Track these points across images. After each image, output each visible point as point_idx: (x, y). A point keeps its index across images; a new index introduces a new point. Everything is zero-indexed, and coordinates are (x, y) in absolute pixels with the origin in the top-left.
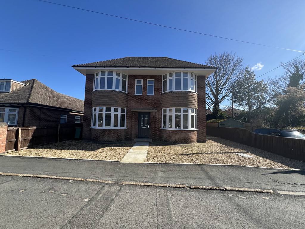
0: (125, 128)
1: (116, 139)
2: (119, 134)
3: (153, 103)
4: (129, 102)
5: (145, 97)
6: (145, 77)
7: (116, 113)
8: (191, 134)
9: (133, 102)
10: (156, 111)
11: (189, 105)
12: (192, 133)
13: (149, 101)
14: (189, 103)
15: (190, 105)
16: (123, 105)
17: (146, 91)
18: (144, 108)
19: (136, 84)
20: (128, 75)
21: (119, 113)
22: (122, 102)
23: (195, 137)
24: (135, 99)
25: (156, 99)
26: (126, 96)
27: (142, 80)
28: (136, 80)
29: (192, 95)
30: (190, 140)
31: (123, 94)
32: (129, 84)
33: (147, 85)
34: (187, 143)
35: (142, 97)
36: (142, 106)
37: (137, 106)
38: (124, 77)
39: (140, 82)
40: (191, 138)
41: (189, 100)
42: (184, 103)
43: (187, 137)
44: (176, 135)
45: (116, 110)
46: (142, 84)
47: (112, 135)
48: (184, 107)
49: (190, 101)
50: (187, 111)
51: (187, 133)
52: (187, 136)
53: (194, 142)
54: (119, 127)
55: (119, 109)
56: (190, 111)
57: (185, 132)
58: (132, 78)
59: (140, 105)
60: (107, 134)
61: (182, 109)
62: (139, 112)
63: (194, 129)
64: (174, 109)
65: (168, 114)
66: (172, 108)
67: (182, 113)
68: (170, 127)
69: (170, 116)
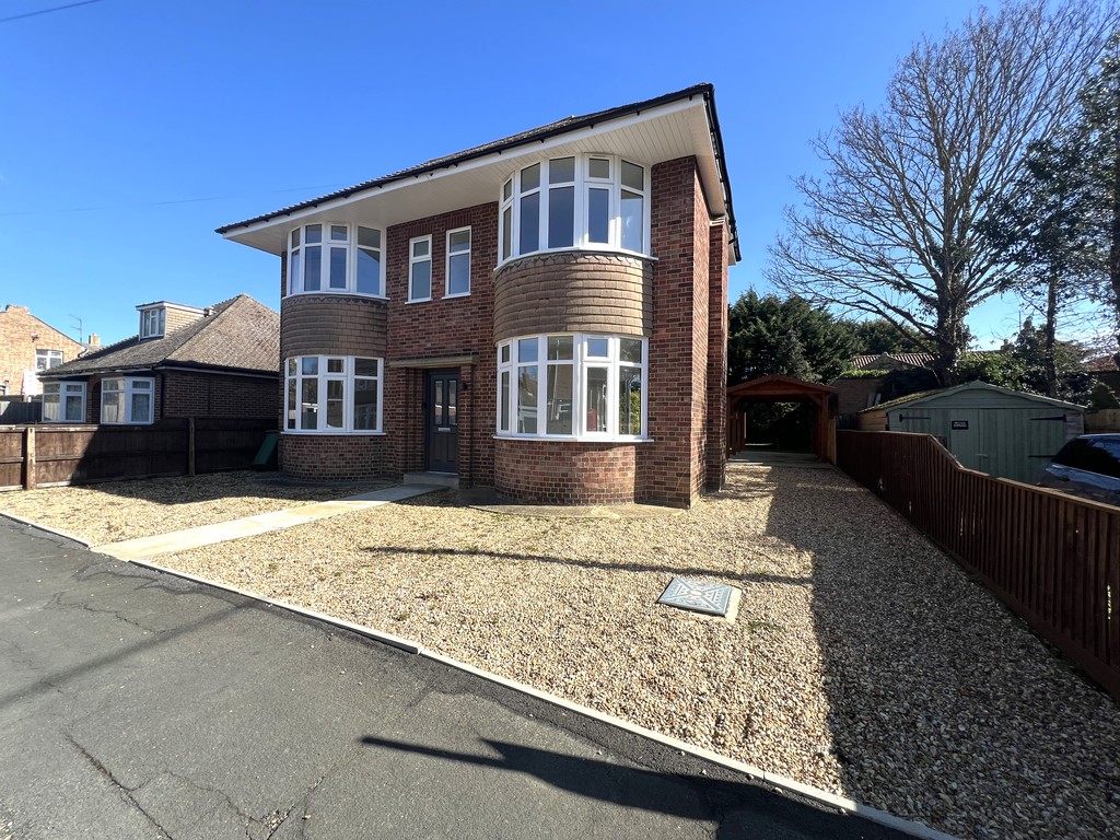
0: (379, 430)
1: (337, 471)
2: (349, 456)
3: (468, 330)
4: (390, 333)
5: (441, 307)
6: (436, 225)
7: (335, 376)
8: (586, 460)
9: (402, 332)
10: (469, 359)
11: (572, 319)
12: (595, 454)
13: (453, 323)
14: (576, 310)
15: (580, 319)
16: (362, 346)
17: (441, 282)
18: (435, 354)
19: (413, 259)
20: (388, 229)
21: (348, 377)
22: (357, 333)
23: (625, 476)
24: (409, 321)
25: (475, 309)
26: (374, 310)
27: (429, 238)
28: (412, 242)
29: (591, 267)
30: (577, 491)
31: (361, 303)
32: (392, 261)
33: (448, 254)
34: (563, 503)
35: (429, 307)
36: (429, 345)
37: (415, 346)
38: (368, 237)
39: (421, 249)
40: (587, 480)
41: (576, 293)
42: (548, 314)
43: (563, 475)
44: (518, 462)
45: (335, 366)
46: (428, 257)
47: (323, 455)
48: (546, 331)
49: (580, 301)
50: (566, 350)
51: (566, 454)
52: (564, 469)
53: (611, 498)
54: (348, 427)
55: (349, 362)
56: (581, 347)
57: (555, 449)
58: (400, 236)
59: (422, 342)
60: (306, 451)
61: (542, 341)
62: (427, 372)
63: (612, 433)
64: (513, 343)
65: (501, 367)
66: (509, 343)
67: (542, 363)
68: (505, 426)
69: (506, 376)
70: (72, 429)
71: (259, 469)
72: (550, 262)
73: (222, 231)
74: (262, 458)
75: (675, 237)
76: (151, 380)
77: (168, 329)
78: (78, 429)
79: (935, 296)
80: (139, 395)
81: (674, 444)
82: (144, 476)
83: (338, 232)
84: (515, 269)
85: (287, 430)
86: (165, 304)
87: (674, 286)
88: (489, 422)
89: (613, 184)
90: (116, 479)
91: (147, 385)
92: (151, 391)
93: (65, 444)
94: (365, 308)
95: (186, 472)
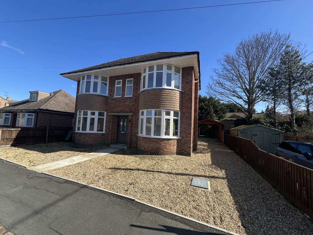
0: (104, 132)
1: (91, 143)
2: (95, 139)
3: (131, 106)
4: (109, 105)
5: (124, 99)
6: (124, 77)
7: (93, 117)
8: (164, 143)
9: (112, 105)
10: (131, 114)
11: (161, 106)
12: (166, 142)
13: (127, 104)
14: (163, 103)
15: (163, 106)
16: (101, 108)
17: (124, 93)
18: (121, 112)
19: (116, 86)
20: (110, 77)
21: (96, 117)
22: (100, 105)
23: (174, 147)
24: (114, 102)
25: (133, 100)
26: (105, 99)
27: (121, 81)
28: (116, 81)
29: (167, 93)
30: (161, 151)
31: (101, 97)
32: (110, 86)
33: (126, 85)
34: (158, 155)
35: (120, 99)
36: (120, 109)
37: (116, 109)
38: (104, 79)
39: (119, 83)
40: (164, 148)
41: (163, 99)
42: (155, 104)
43: (159, 147)
44: (145, 143)
45: (93, 114)
46: (121, 85)
47: (88, 139)
48: (154, 108)
49: (164, 101)
50: (160, 114)
51: (159, 141)
52: (158, 145)
53: (170, 153)
54: (95, 131)
55: (97, 113)
56: (164, 113)
57: (156, 140)
58: (113, 79)
59: (118, 108)
60: (82, 137)
61: (153, 111)
62: (118, 116)
63: (171, 136)
64: (145, 111)
65: (141, 117)
66: (144, 111)
67: (153, 117)
68: (142, 133)
69: (142, 119)
70: (12, 129)
71: (67, 141)
72: (156, 91)
73: (62, 74)
74: (67, 138)
75: (188, 86)
76: (34, 114)
77: (39, 99)
78: (14, 129)
79: (247, 100)
80: (29, 118)
81: (187, 139)
82: (32, 143)
83: (96, 77)
84: (146, 92)
85: (77, 131)
86: (39, 92)
87: (187, 98)
88: (136, 131)
89: (173, 72)
90: (24, 144)
91: (32, 115)
92: (33, 117)
93: (10, 134)
94: (102, 98)
95: (45, 142)
